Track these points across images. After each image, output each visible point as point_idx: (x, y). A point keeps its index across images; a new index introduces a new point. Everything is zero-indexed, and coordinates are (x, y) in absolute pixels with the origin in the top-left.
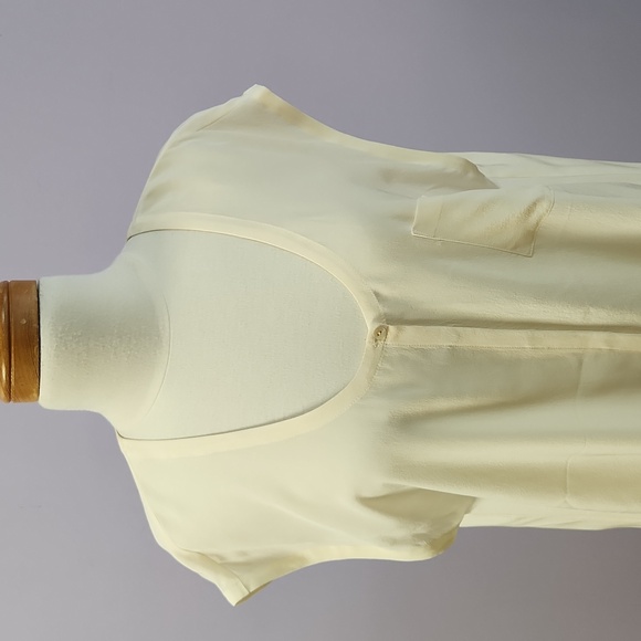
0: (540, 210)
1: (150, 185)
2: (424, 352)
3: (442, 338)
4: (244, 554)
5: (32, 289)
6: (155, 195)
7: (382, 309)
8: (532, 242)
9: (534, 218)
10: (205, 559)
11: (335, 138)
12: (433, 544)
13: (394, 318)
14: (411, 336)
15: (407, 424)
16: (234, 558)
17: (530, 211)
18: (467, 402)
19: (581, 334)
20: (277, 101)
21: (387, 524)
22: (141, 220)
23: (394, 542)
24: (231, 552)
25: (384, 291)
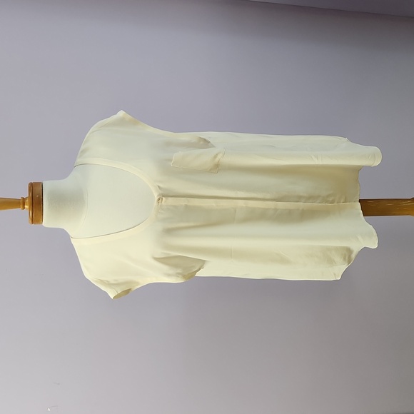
0: (219, 157)
1: (82, 148)
2: (175, 207)
3: (182, 202)
4: (116, 280)
5: (41, 185)
6: (84, 151)
7: (160, 192)
8: (217, 168)
9: (217, 159)
10: (102, 282)
11: (151, 130)
12: (184, 277)
13: (165, 195)
14: (171, 201)
15: (169, 231)
16: (112, 282)
17: (215, 157)
18: (191, 224)
19: (235, 201)
20: (129, 117)
21: (165, 268)
22: (79, 160)
23: (169, 275)
24: (111, 279)
25: (161, 185)
